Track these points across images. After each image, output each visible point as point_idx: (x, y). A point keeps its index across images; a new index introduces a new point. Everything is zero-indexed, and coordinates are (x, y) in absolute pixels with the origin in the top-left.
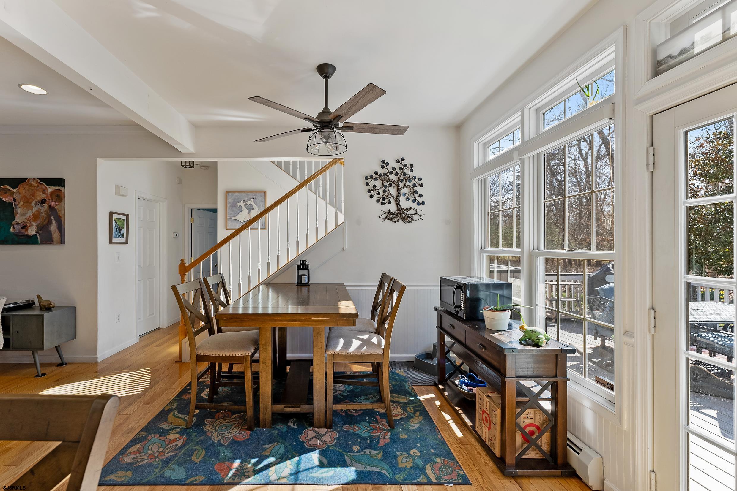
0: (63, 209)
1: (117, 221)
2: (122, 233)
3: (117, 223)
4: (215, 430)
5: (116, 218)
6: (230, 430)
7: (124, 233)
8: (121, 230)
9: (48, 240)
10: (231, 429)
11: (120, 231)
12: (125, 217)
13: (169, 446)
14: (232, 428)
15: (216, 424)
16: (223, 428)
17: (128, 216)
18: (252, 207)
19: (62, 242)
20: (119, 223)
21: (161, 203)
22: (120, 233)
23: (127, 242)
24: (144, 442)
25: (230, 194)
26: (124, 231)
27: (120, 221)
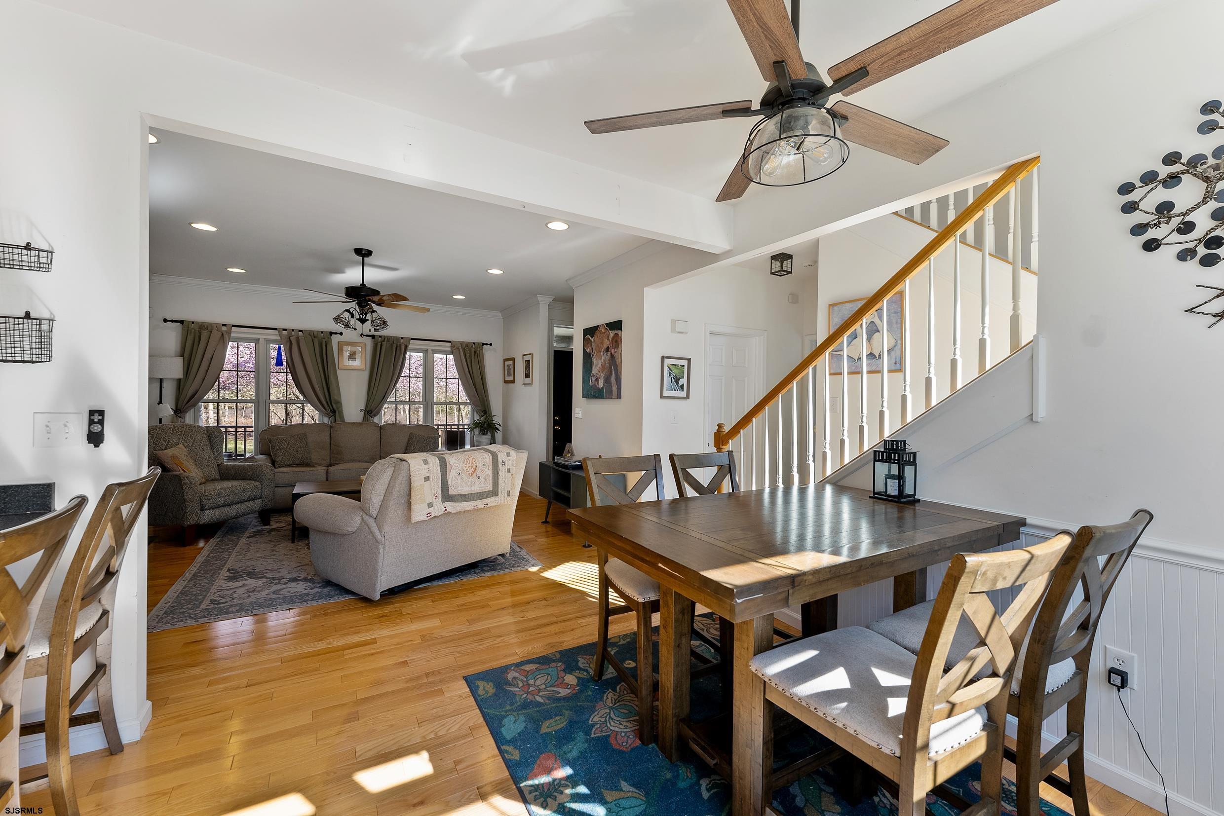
0: (619, 356)
1: (672, 367)
2: (680, 384)
3: (672, 371)
4: (611, 705)
5: (671, 364)
6: (622, 720)
7: (683, 385)
8: (679, 380)
9: (609, 396)
10: (627, 720)
11: (677, 381)
12: (685, 363)
13: (553, 689)
14: (631, 719)
15: (625, 698)
16: (621, 711)
17: (689, 360)
18: (875, 328)
19: (619, 396)
20: (675, 371)
21: (757, 338)
22: (677, 385)
23: (688, 397)
24: (544, 666)
25: (836, 308)
26: (683, 381)
27: (678, 368)
